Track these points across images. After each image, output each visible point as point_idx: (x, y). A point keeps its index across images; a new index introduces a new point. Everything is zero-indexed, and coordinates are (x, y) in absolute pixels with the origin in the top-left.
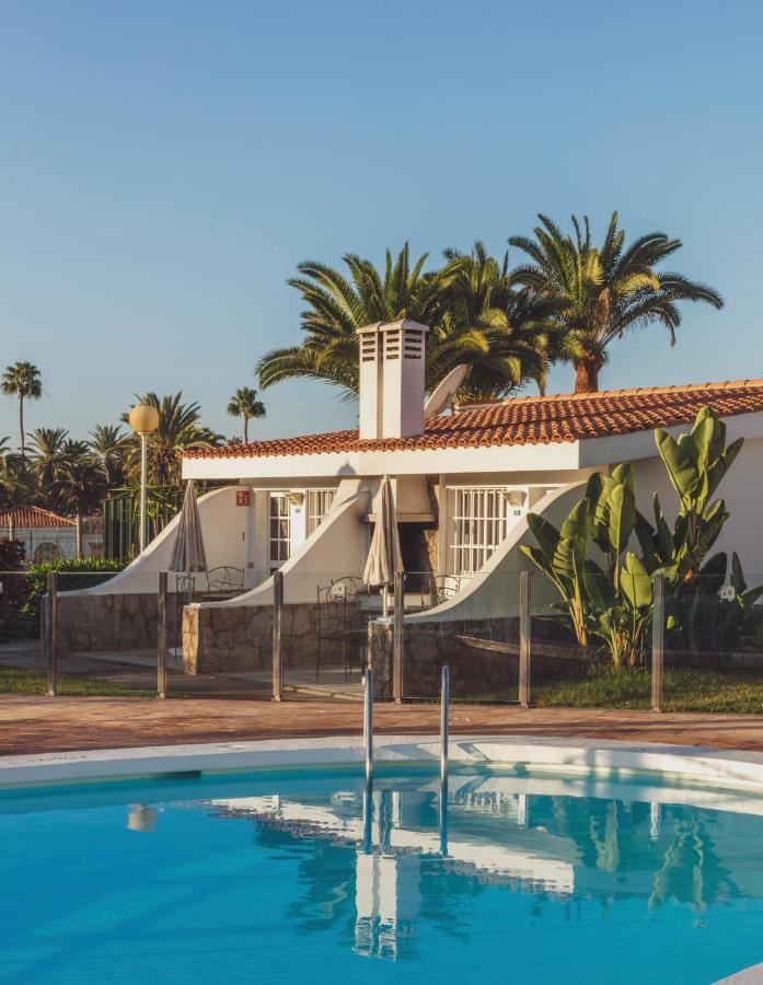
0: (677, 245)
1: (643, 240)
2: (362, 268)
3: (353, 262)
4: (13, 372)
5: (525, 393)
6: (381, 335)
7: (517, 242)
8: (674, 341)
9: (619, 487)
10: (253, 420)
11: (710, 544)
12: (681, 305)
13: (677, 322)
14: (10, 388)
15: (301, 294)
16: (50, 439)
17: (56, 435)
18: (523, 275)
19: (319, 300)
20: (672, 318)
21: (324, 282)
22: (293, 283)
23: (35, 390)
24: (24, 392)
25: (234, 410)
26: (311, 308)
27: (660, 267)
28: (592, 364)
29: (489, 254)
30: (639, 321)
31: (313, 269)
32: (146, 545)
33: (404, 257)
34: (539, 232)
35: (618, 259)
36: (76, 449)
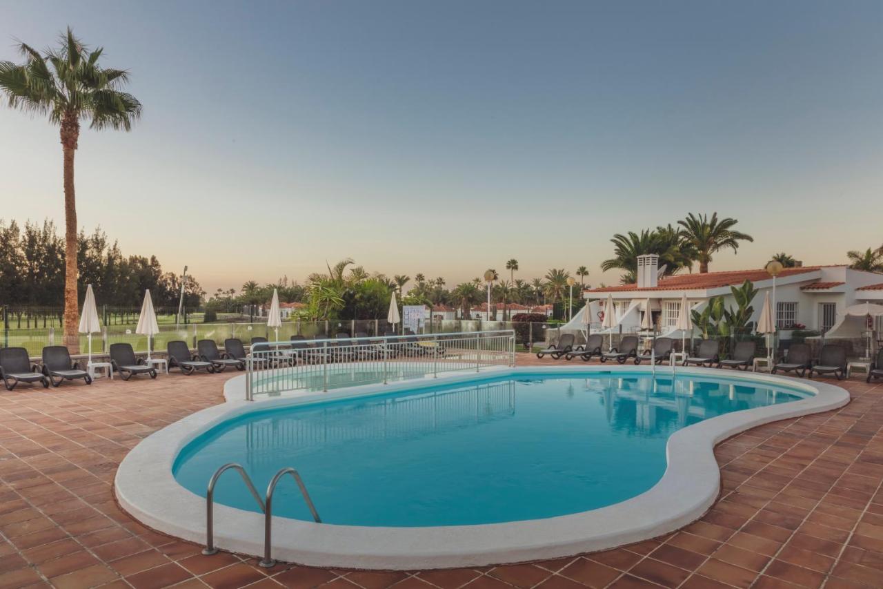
0: (736, 221)
1: (724, 221)
2: (634, 236)
3: (630, 234)
4: (509, 263)
5: (683, 271)
6: (644, 258)
7: (680, 222)
8: (736, 253)
9: (719, 303)
10: (584, 277)
11: (747, 320)
12: (738, 241)
13: (737, 246)
14: (508, 267)
15: (615, 244)
16: (519, 283)
17: (521, 281)
18: (684, 233)
19: (619, 245)
20: (735, 245)
21: (622, 240)
22: (612, 240)
23: (516, 268)
24: (513, 268)
25: (578, 273)
26: (618, 248)
27: (731, 229)
28: (706, 260)
29: (672, 227)
30: (722, 247)
31: (618, 236)
32: (572, 318)
33: (648, 232)
34: (687, 218)
35: (715, 227)
36: (527, 286)
